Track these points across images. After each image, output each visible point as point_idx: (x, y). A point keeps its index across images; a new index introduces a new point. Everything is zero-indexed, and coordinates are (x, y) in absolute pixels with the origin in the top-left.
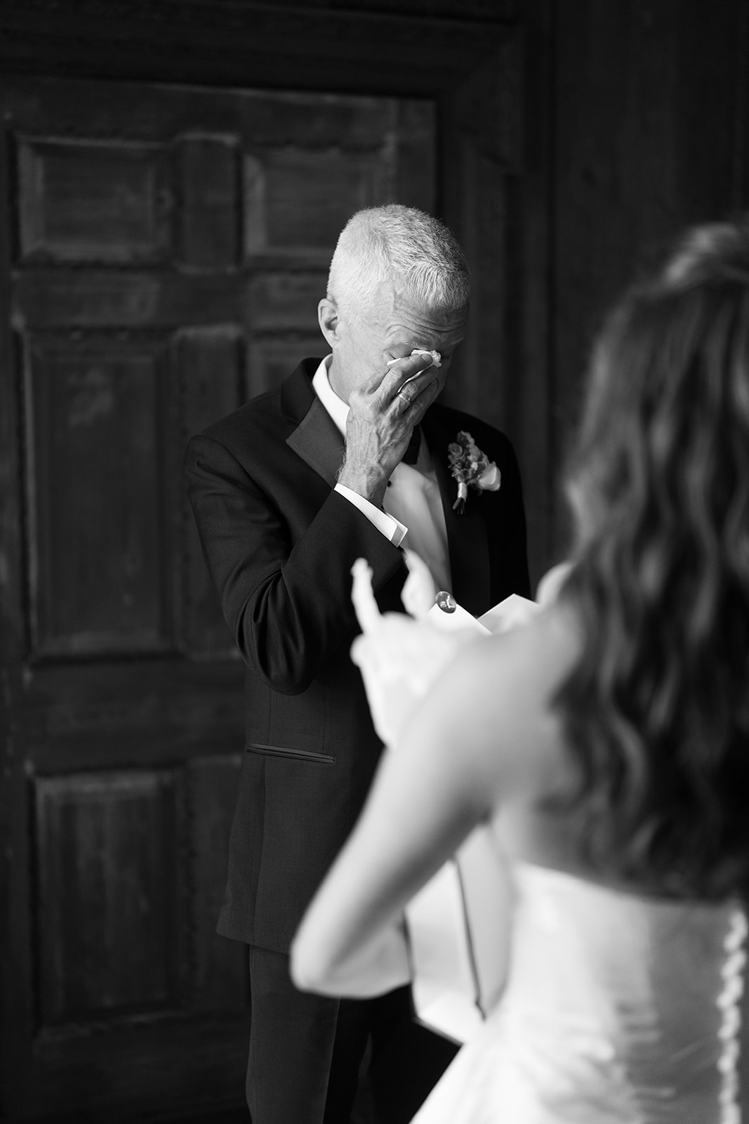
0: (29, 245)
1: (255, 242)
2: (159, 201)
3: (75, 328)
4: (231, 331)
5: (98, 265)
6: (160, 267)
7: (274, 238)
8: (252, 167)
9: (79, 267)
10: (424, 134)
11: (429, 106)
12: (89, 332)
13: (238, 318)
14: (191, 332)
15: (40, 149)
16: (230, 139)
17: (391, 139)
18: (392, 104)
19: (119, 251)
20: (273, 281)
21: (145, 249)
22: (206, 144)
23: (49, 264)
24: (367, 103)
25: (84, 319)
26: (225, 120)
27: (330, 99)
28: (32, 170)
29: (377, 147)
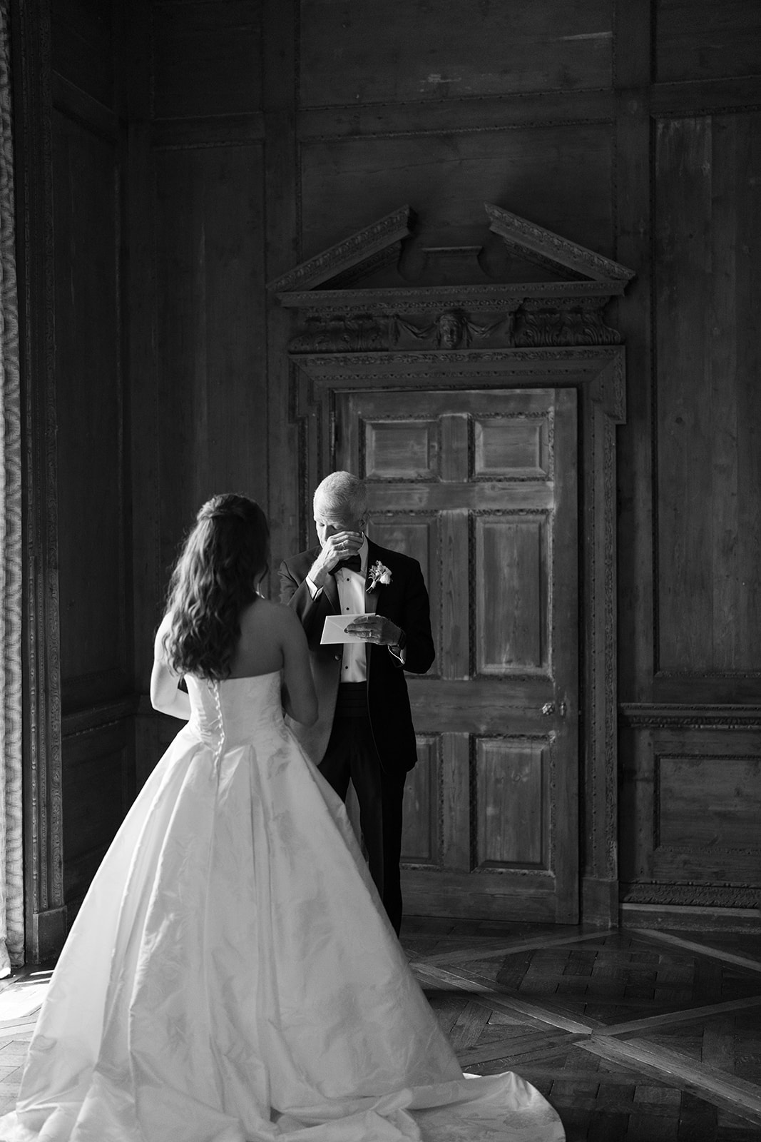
0: (370, 471)
1: (480, 466)
2: (430, 447)
3: (389, 511)
4: (465, 512)
5: (401, 480)
6: (430, 481)
7: (488, 464)
8: (478, 428)
9: (390, 482)
10: (571, 405)
11: (574, 390)
12: (396, 513)
13: (468, 505)
14: (444, 512)
15: (375, 427)
16: (465, 415)
17: (551, 409)
18: (552, 391)
19: (411, 473)
20: (487, 485)
21: (424, 472)
22: (453, 418)
23: (378, 481)
24: (538, 391)
25: (390, 507)
26: (463, 406)
27: (518, 391)
28: (371, 436)
29: (545, 414)
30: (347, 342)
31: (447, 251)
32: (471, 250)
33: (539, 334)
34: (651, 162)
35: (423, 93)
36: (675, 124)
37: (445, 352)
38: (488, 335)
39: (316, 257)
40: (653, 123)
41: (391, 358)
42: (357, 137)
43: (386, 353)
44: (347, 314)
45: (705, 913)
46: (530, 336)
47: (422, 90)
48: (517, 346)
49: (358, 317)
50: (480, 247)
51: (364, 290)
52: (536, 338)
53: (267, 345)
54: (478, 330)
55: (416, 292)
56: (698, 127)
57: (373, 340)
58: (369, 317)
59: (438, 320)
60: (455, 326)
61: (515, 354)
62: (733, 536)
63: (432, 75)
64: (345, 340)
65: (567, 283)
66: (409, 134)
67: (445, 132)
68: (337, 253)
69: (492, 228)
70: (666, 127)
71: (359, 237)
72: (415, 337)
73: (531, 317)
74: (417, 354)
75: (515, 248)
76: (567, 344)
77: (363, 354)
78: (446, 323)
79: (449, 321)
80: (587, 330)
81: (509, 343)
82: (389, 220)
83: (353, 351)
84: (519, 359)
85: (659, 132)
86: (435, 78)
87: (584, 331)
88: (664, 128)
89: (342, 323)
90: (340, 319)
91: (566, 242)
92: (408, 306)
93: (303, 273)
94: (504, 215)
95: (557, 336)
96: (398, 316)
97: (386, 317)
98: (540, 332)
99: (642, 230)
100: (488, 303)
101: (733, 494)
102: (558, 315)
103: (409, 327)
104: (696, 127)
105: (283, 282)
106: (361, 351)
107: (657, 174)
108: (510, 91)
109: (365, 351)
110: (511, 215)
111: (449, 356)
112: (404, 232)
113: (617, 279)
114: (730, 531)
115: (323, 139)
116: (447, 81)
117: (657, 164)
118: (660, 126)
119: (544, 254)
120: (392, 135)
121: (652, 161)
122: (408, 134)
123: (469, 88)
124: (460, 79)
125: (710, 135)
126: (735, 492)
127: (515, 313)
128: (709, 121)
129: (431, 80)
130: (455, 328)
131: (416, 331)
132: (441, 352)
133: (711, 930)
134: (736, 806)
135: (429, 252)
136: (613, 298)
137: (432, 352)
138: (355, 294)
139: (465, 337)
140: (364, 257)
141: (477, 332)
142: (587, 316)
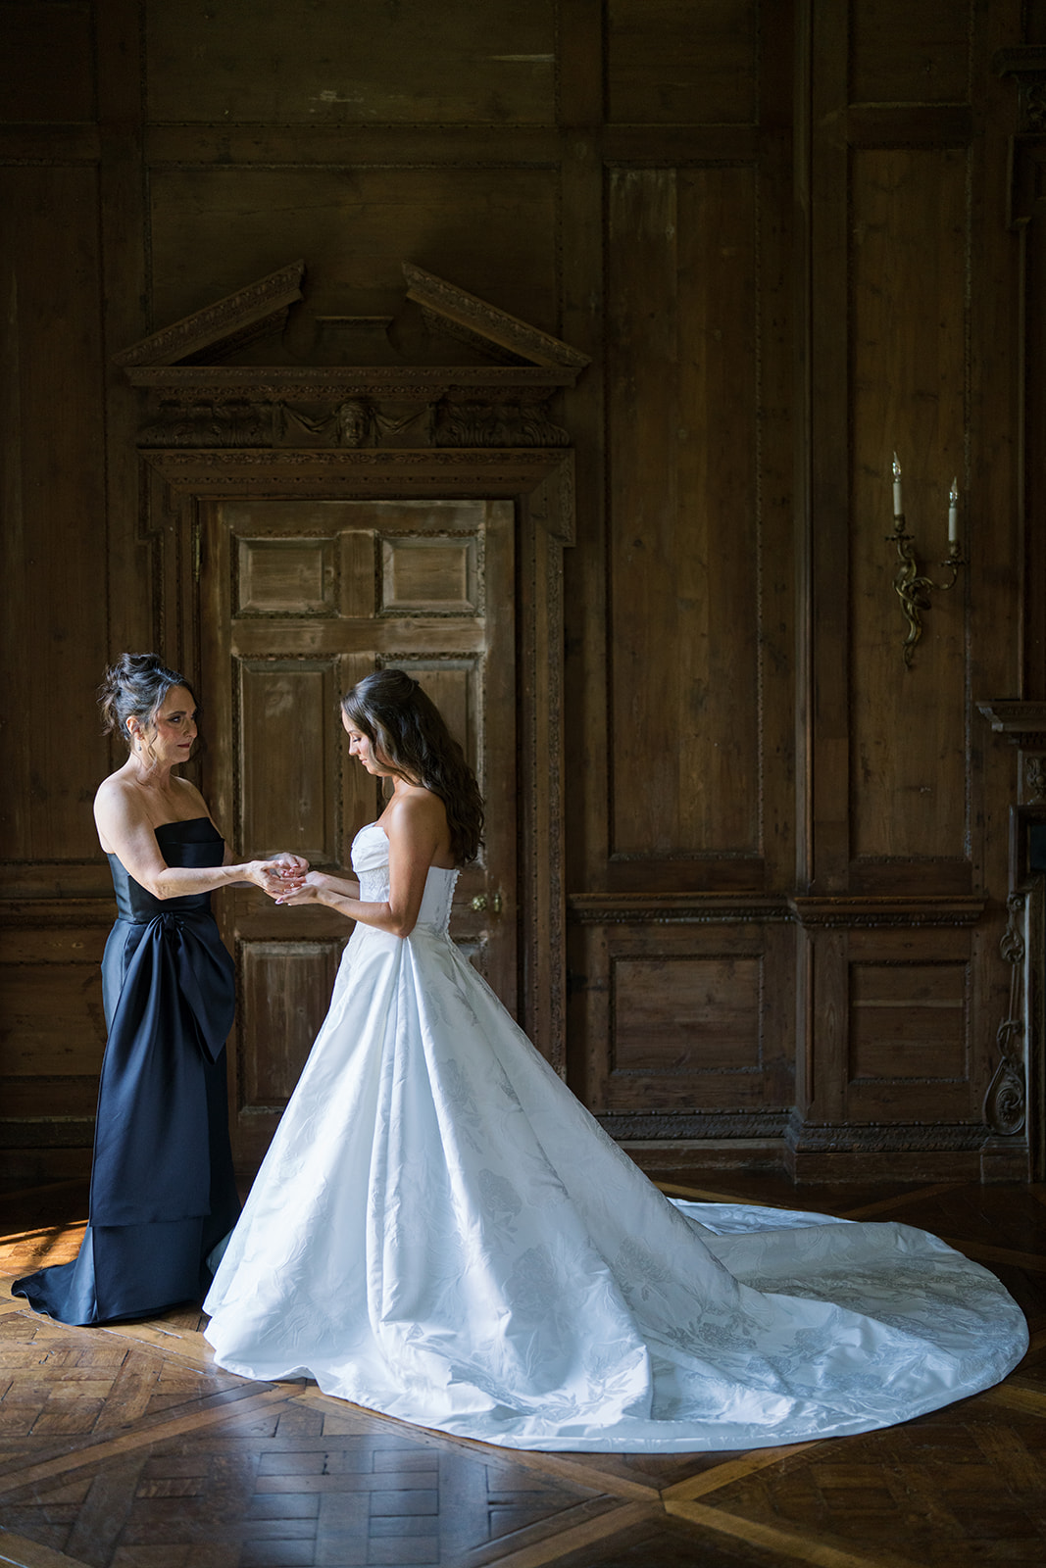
0: (244, 603)
1: (389, 598)
2: (325, 572)
3: (271, 655)
4: (372, 656)
5: (287, 615)
6: (326, 615)
7: (399, 596)
8: (387, 548)
9: (272, 616)
10: (506, 522)
11: (510, 503)
12: (280, 657)
13: (375, 647)
14: (345, 656)
15: (252, 545)
16: (371, 533)
17: (482, 526)
18: (483, 504)
19: (300, 606)
20: (400, 622)
21: (316, 604)
22: (355, 536)
23: (257, 615)
24: (465, 504)
25: (274, 650)
26: (369, 521)
27: (439, 503)
28: (246, 558)
29: (473, 532)
30: (217, 434)
31: (347, 322)
32: (380, 321)
33: (467, 432)
34: (604, 221)
35: (314, 114)
36: (632, 176)
37: (348, 451)
38: (402, 432)
39: (180, 323)
40: (606, 174)
41: (274, 457)
42: (226, 166)
43: (269, 450)
44: (216, 398)
45: (672, 1147)
46: (455, 434)
47: (312, 111)
48: (439, 446)
49: (231, 403)
50: (390, 318)
51: (243, 368)
52: (463, 436)
53: (106, 435)
54: (389, 423)
55: (312, 373)
56: (660, 181)
57: (252, 434)
58: (245, 403)
59: (339, 409)
60: (362, 418)
61: (437, 456)
62: (703, 686)
63: (326, 92)
64: (214, 432)
65: (505, 368)
66: (296, 166)
67: (342, 167)
68: (208, 317)
69: (410, 295)
70: (622, 178)
71: (238, 300)
72: (309, 431)
73: (456, 409)
74: (309, 452)
75: (436, 321)
76: (502, 445)
77: (239, 451)
78: (349, 414)
79: (353, 411)
80: (527, 428)
81: (429, 441)
82: (278, 278)
83: (224, 446)
84: (441, 462)
85: (614, 183)
86: (329, 96)
87: (523, 430)
88: (619, 179)
89: (209, 409)
90: (206, 403)
91: (506, 316)
92: (299, 390)
93: (161, 343)
94: (428, 279)
95: (490, 434)
96: (285, 404)
97: (268, 402)
98: (468, 428)
99: (593, 305)
100: (403, 390)
101: (703, 635)
102: (490, 408)
103: (302, 418)
104: (657, 180)
105: (135, 354)
106: (235, 446)
107: (611, 236)
108: (426, 119)
109: (241, 447)
110: (437, 279)
111: (352, 457)
112: (295, 295)
113: (567, 366)
114: (700, 680)
115: (181, 166)
116: (345, 101)
117: (611, 224)
118: (615, 176)
119: (476, 330)
120: (273, 167)
121: (605, 219)
122: (294, 166)
123: (373, 111)
124: (362, 99)
125: (674, 191)
126: (705, 632)
127: (437, 404)
128: (673, 175)
129: (324, 97)
130: (360, 421)
131: (309, 422)
132: (342, 450)
133: (680, 1168)
134: (707, 1016)
135: (324, 322)
136: (560, 389)
137: (330, 451)
138: (231, 372)
139: (373, 432)
140: (243, 325)
141: (387, 426)
142: (527, 410)
